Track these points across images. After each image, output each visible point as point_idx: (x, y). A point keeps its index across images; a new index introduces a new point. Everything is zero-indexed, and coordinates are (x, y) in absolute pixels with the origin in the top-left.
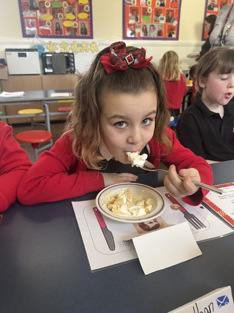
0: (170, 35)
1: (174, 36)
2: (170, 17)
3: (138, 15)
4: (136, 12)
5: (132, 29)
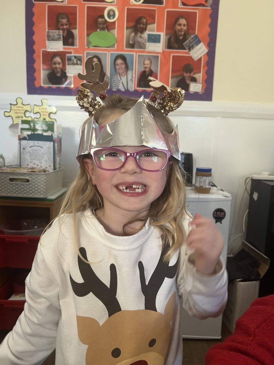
1: (196, 87)
2: (183, 33)
3: (76, 28)
4: (68, 21)
5: (57, 66)
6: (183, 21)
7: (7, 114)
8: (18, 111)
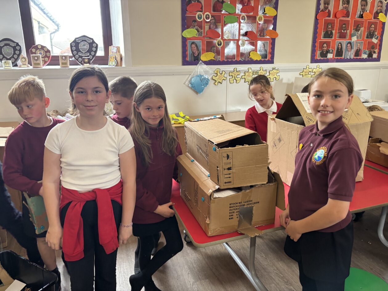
0: (371, 55)
2: (372, 31)
3: (334, 30)
4: (331, 26)
5: (325, 48)
6: (373, 26)
7: (301, 74)
8: (306, 72)
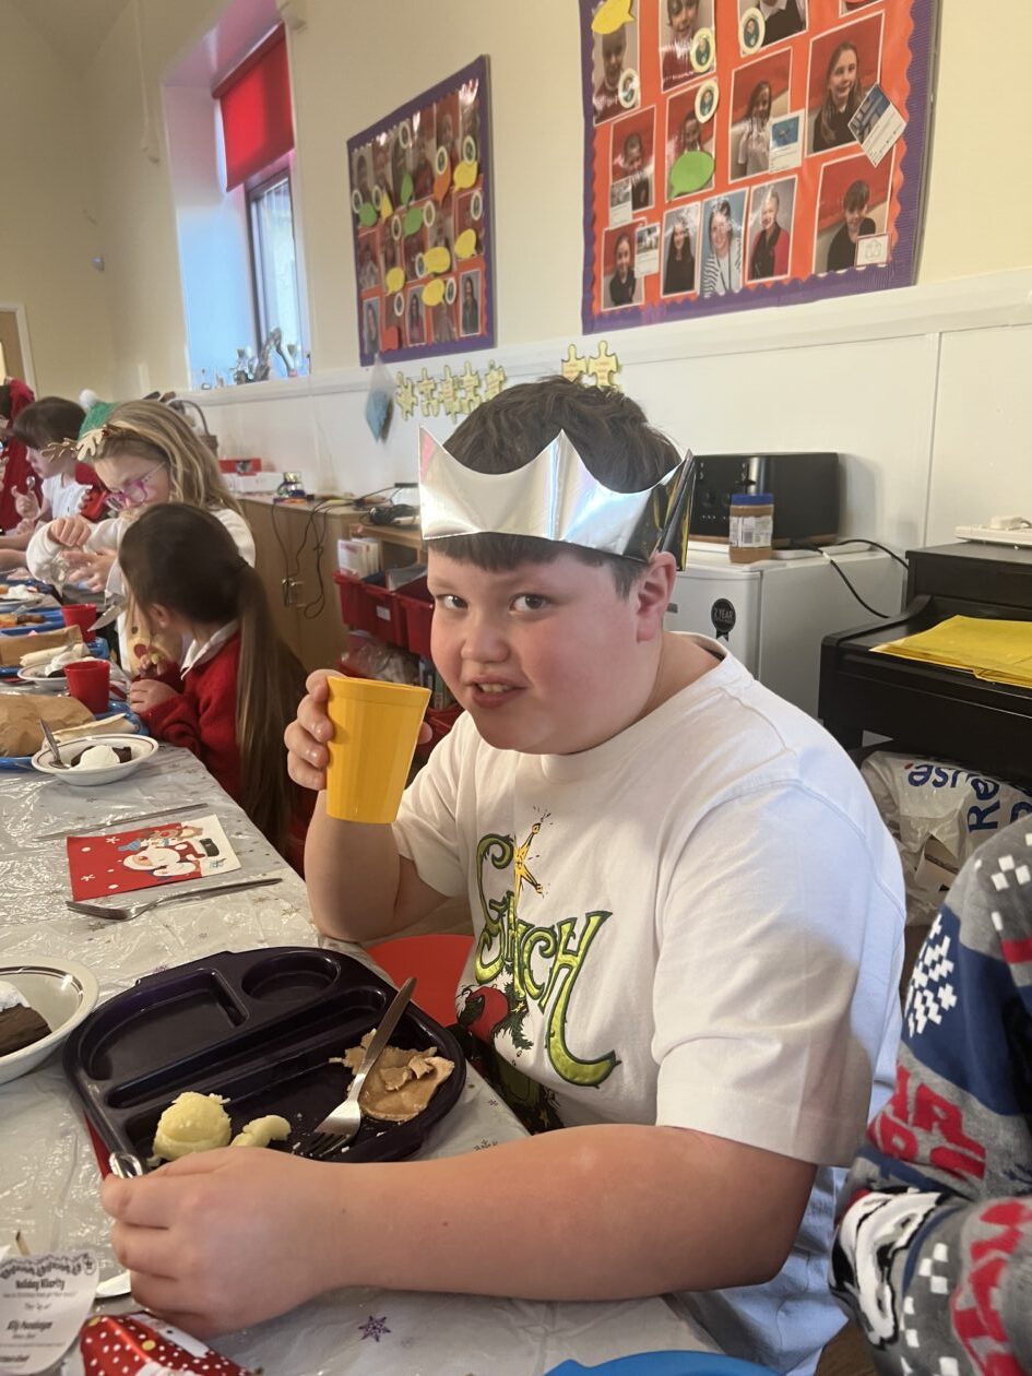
0: (841, 253)
1: (872, 251)
3: (651, 162)
5: (624, 260)
